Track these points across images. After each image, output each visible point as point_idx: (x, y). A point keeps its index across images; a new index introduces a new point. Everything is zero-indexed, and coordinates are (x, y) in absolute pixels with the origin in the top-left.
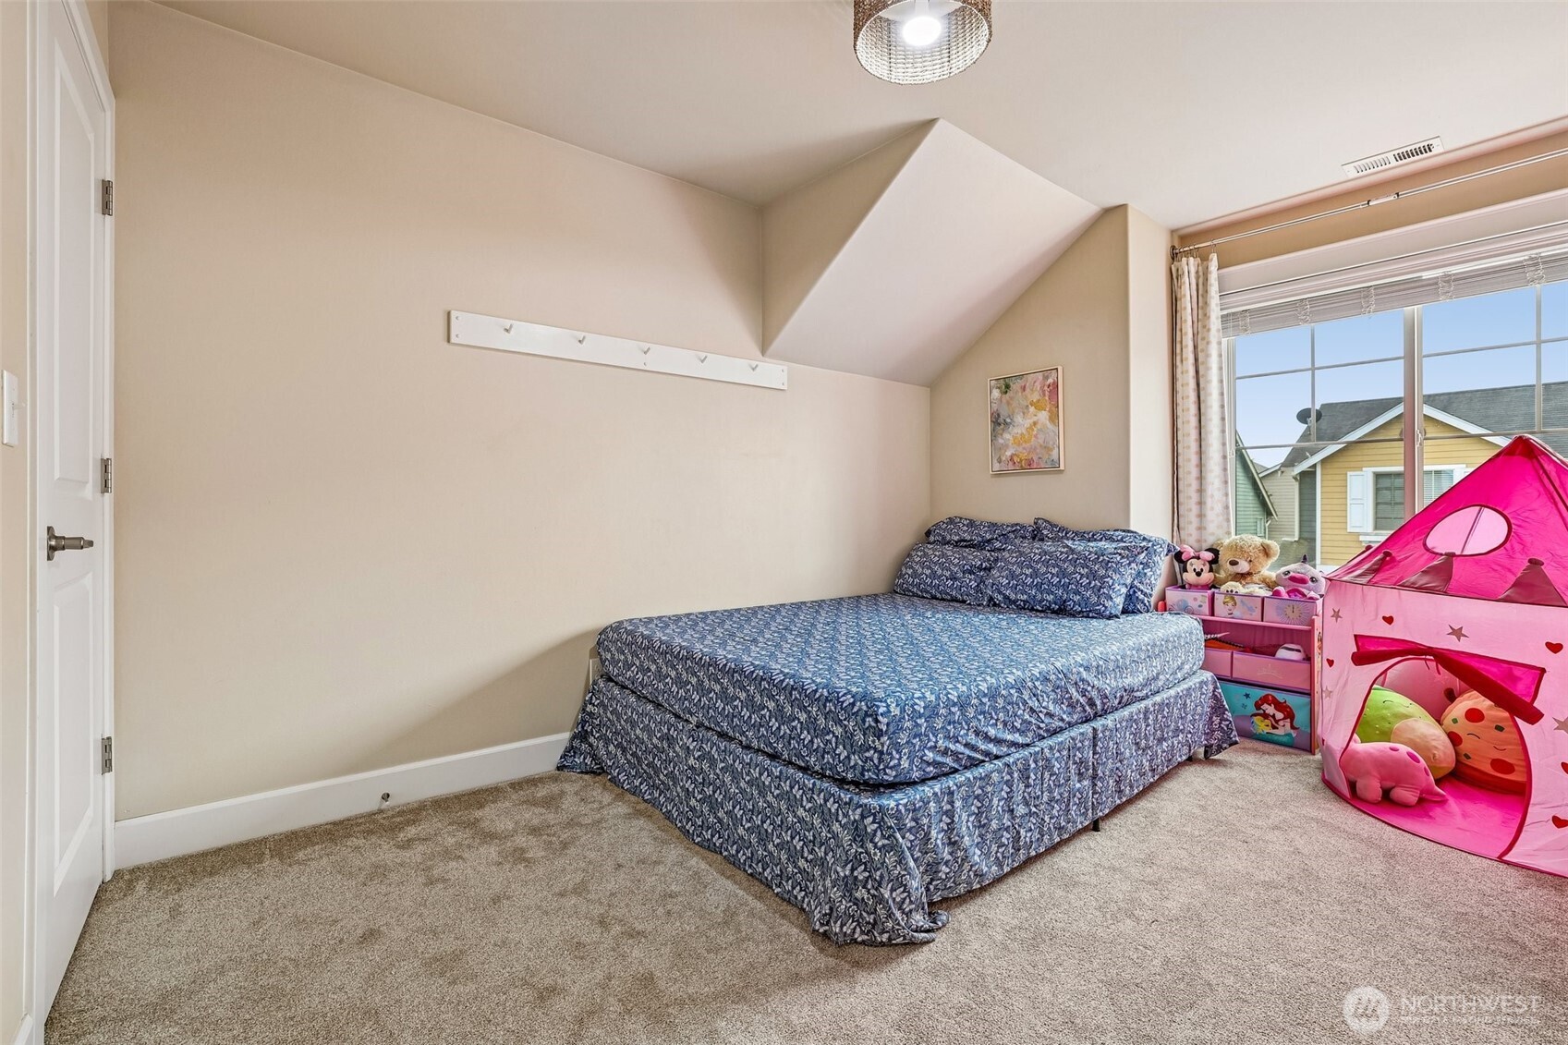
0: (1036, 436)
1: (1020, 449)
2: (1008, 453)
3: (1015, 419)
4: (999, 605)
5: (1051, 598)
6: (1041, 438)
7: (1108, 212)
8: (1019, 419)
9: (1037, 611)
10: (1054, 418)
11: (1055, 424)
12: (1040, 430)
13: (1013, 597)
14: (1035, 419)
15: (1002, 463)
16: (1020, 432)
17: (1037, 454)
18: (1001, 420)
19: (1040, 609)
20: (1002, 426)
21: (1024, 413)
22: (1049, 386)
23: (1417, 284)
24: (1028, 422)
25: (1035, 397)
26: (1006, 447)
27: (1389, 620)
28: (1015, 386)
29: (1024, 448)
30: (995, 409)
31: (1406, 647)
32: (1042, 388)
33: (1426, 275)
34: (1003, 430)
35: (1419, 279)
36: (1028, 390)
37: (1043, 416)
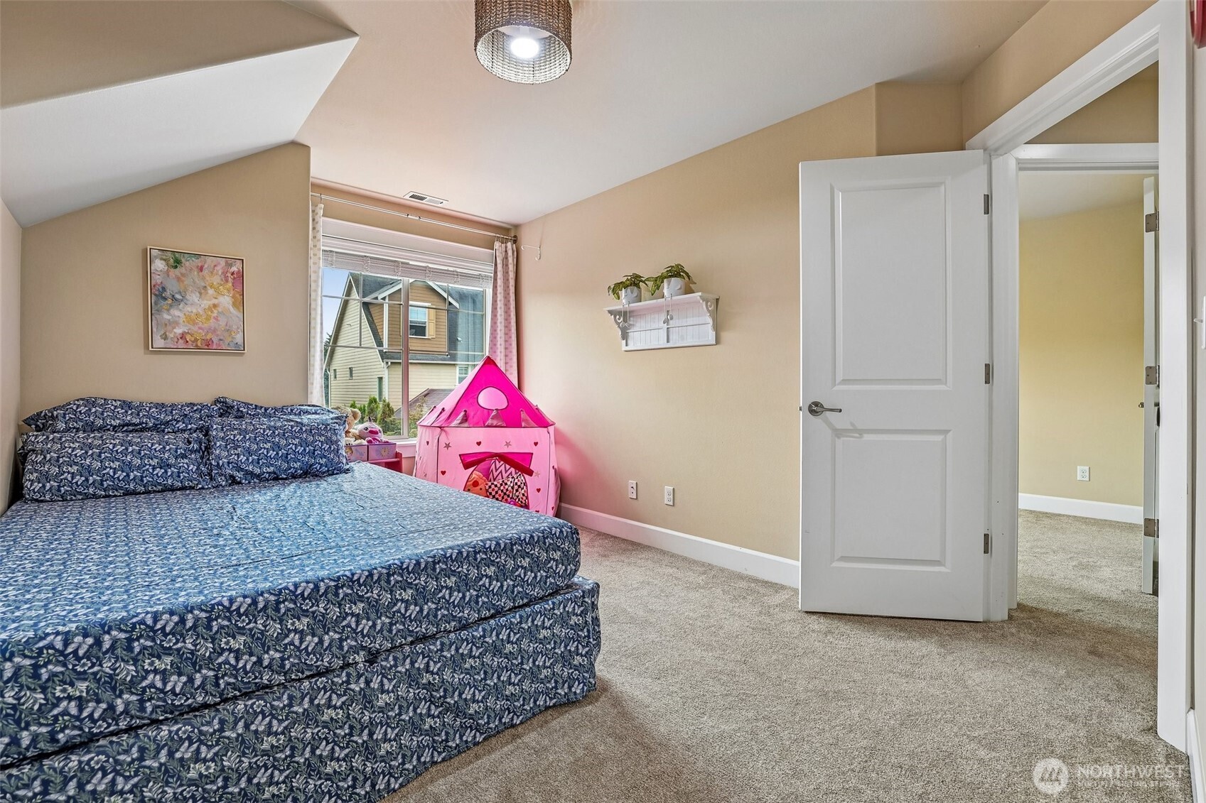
0: (216, 319)
1: (195, 329)
2: (178, 331)
3: (188, 297)
4: (240, 483)
5: (297, 465)
6: (222, 322)
7: (294, 144)
8: (193, 297)
9: (282, 479)
10: (240, 302)
11: (238, 308)
12: (222, 313)
13: (257, 471)
14: (215, 301)
15: (169, 340)
16: (194, 311)
17: (217, 335)
18: (167, 294)
19: (285, 476)
20: (170, 301)
21: (200, 293)
22: (233, 274)
23: (408, 266)
24: (206, 303)
25: (216, 280)
26: (175, 323)
27: (479, 444)
28: (188, 263)
29: (200, 328)
30: (159, 282)
31: (486, 455)
32: (224, 273)
33: (411, 263)
34: (171, 306)
35: (408, 264)
36: (205, 272)
37: (226, 301)
